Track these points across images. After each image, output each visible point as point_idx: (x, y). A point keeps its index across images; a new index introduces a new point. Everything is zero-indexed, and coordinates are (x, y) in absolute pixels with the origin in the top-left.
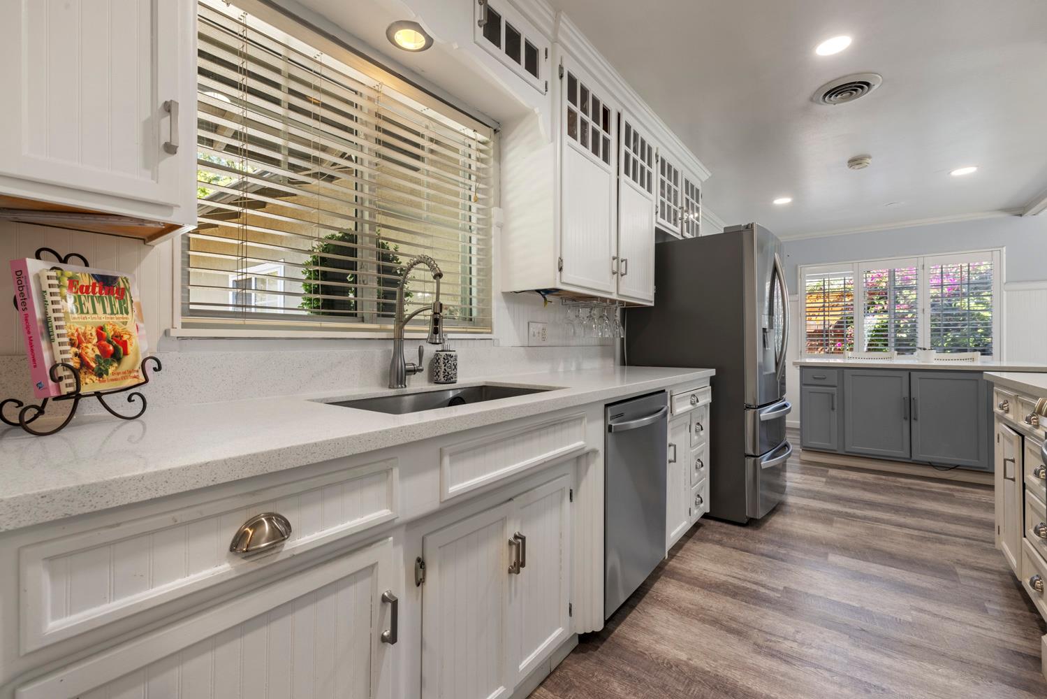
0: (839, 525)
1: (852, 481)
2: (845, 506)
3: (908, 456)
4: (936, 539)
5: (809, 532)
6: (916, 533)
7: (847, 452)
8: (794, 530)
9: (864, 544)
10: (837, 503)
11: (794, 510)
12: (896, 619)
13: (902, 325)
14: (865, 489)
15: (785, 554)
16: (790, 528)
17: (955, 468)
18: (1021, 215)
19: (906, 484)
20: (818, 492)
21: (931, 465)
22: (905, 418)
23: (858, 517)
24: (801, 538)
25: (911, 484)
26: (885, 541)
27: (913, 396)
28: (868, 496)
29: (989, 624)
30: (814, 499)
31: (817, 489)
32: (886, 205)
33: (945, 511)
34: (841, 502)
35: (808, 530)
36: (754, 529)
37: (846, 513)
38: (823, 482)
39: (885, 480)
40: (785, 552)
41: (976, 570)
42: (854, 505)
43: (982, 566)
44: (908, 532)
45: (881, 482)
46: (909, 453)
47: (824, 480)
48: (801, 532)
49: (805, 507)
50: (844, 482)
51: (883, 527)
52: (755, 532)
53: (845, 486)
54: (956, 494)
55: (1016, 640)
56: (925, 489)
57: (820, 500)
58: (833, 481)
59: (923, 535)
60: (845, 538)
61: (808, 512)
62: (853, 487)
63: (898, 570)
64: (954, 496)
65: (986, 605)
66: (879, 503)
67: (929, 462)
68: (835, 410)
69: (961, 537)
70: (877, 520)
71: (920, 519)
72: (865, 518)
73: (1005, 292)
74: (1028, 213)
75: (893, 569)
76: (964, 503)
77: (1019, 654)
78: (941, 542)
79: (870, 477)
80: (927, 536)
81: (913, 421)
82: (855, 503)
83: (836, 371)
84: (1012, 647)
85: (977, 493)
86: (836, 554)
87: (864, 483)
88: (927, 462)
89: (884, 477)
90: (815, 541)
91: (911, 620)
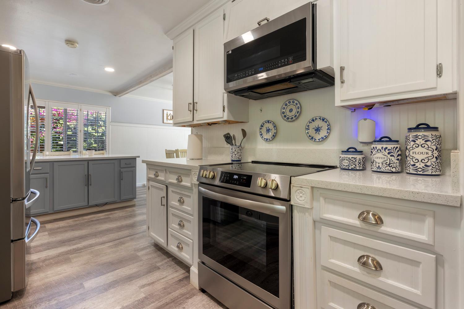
0: (75, 260)
1: (63, 227)
2: (70, 245)
3: (87, 204)
4: (120, 243)
5: (61, 276)
6: (111, 244)
7: (56, 211)
8: (51, 279)
9: (96, 264)
10: (65, 245)
11: (41, 264)
12: (139, 300)
13: (61, 138)
14: (73, 230)
15: (57, 303)
16: (47, 280)
17: (106, 204)
18: (115, 96)
19: (89, 219)
20: (48, 243)
21: (97, 206)
22: (86, 185)
23: (81, 249)
24: (59, 283)
25: (91, 218)
26: (103, 256)
27: (89, 174)
28: (77, 233)
29: (165, 274)
30: (49, 249)
31: (46, 241)
32: (70, 74)
33: (113, 226)
34: (66, 243)
35: (61, 274)
36: (19, 299)
37: (74, 249)
38: (46, 235)
39: (79, 220)
40: (56, 302)
41: (142, 250)
42: (74, 242)
43: (142, 247)
44: (108, 245)
45: (78, 222)
46: (87, 203)
47: (47, 233)
48: (56, 278)
49: (47, 258)
50: (59, 230)
51: (97, 248)
52: (22, 300)
53: (61, 232)
54: (111, 216)
55: (176, 275)
56: (98, 218)
57: (53, 248)
58: (52, 232)
59: (114, 244)
60: (84, 266)
61: (51, 261)
62: (66, 231)
63: (120, 270)
64: (110, 218)
65: (157, 265)
66: (85, 235)
67: (96, 205)
68: (48, 188)
69: (127, 237)
70: (91, 246)
71: (107, 236)
72: (85, 248)
73: (110, 126)
74: (118, 96)
75: (118, 270)
76: (116, 220)
77: (180, 280)
78: (123, 243)
79: (70, 222)
80: (116, 243)
81: (89, 186)
82: (74, 240)
83: (49, 164)
84: (177, 279)
85: (116, 213)
86: (87, 280)
87: (70, 226)
88: (95, 205)
89: (76, 219)
90: (69, 280)
91: (144, 296)
